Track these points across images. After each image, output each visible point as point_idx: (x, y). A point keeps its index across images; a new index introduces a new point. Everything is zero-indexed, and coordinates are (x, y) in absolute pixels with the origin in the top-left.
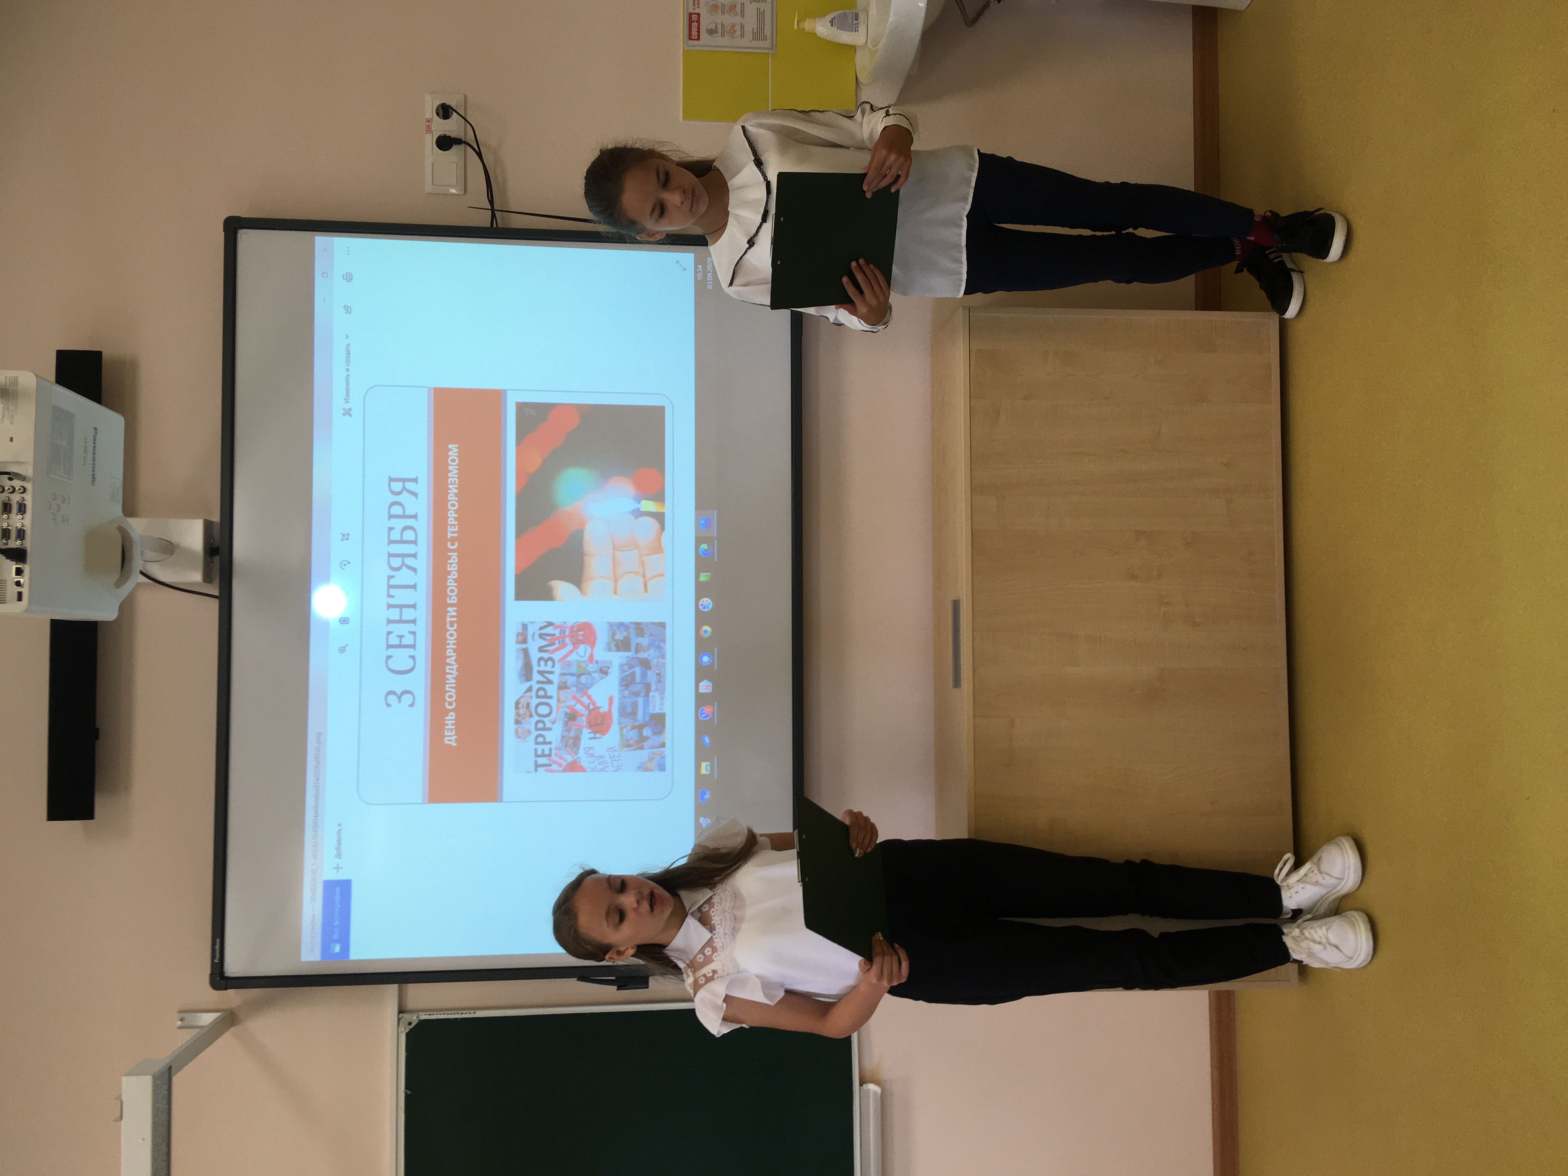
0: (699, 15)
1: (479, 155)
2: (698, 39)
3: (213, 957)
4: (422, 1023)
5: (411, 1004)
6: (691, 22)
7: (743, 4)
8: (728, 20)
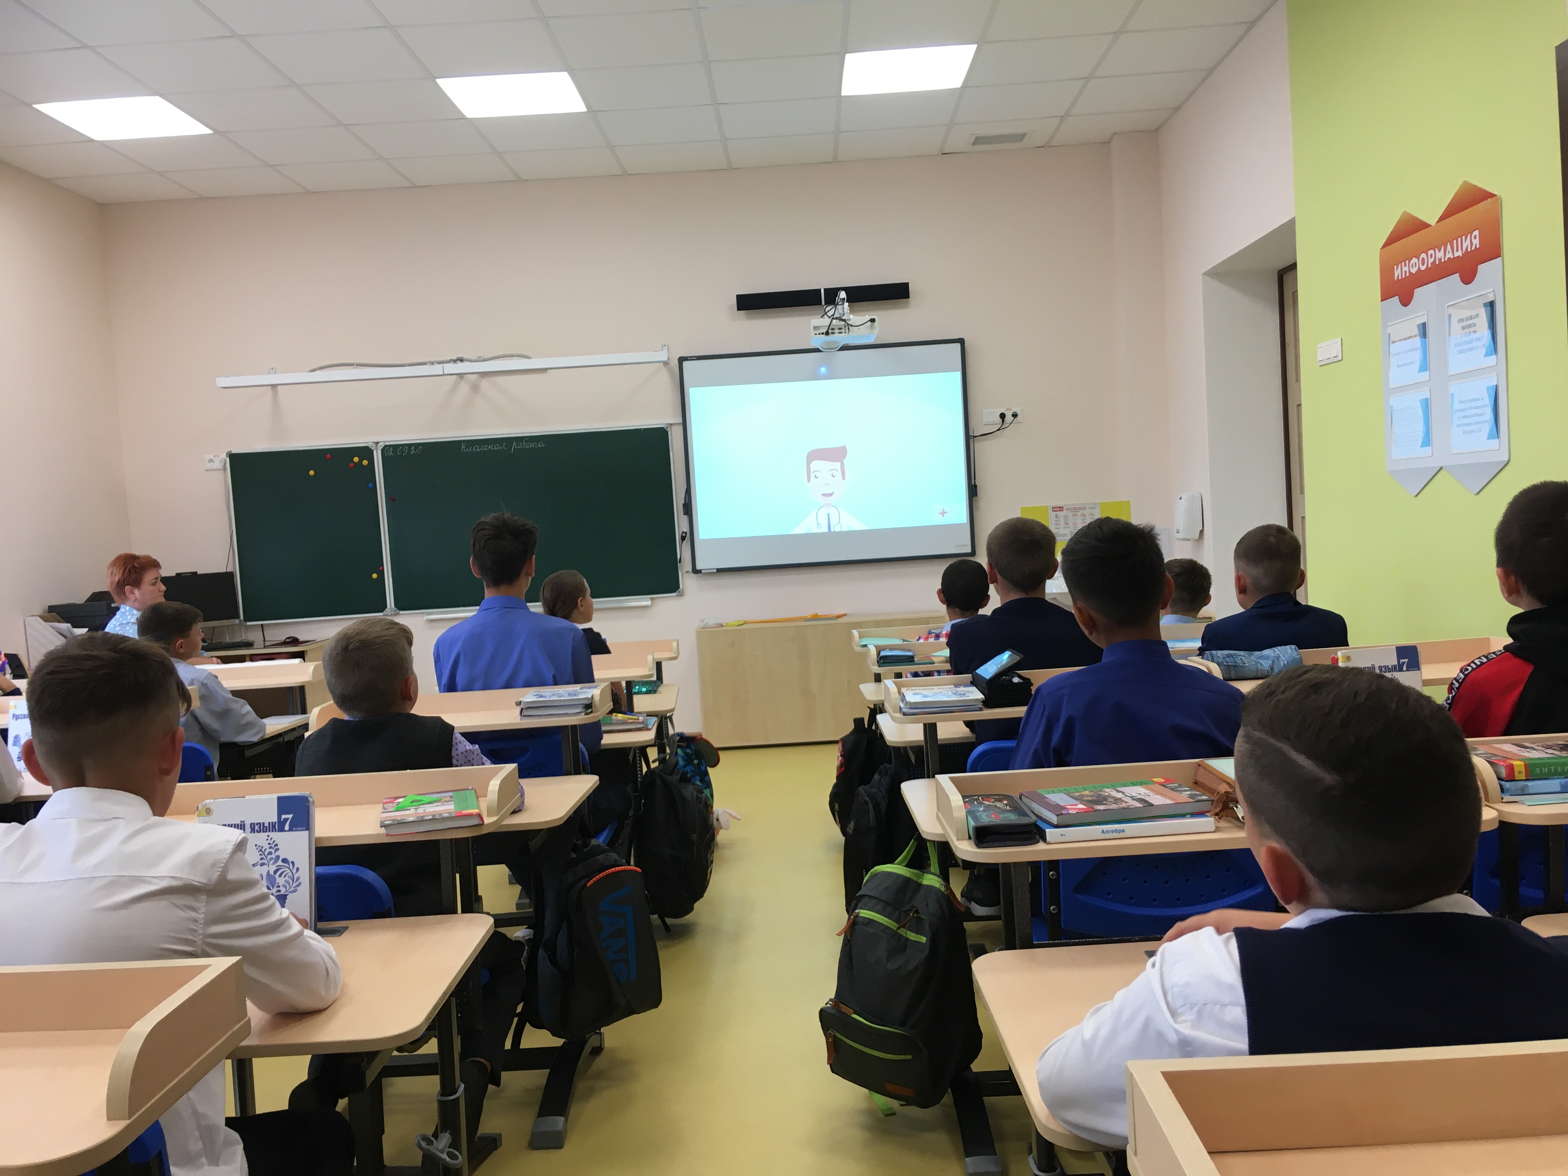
0: (1063, 510)
2: (1053, 511)
3: (690, 357)
4: (667, 433)
5: (674, 428)
6: (1060, 508)
8: (1062, 523)
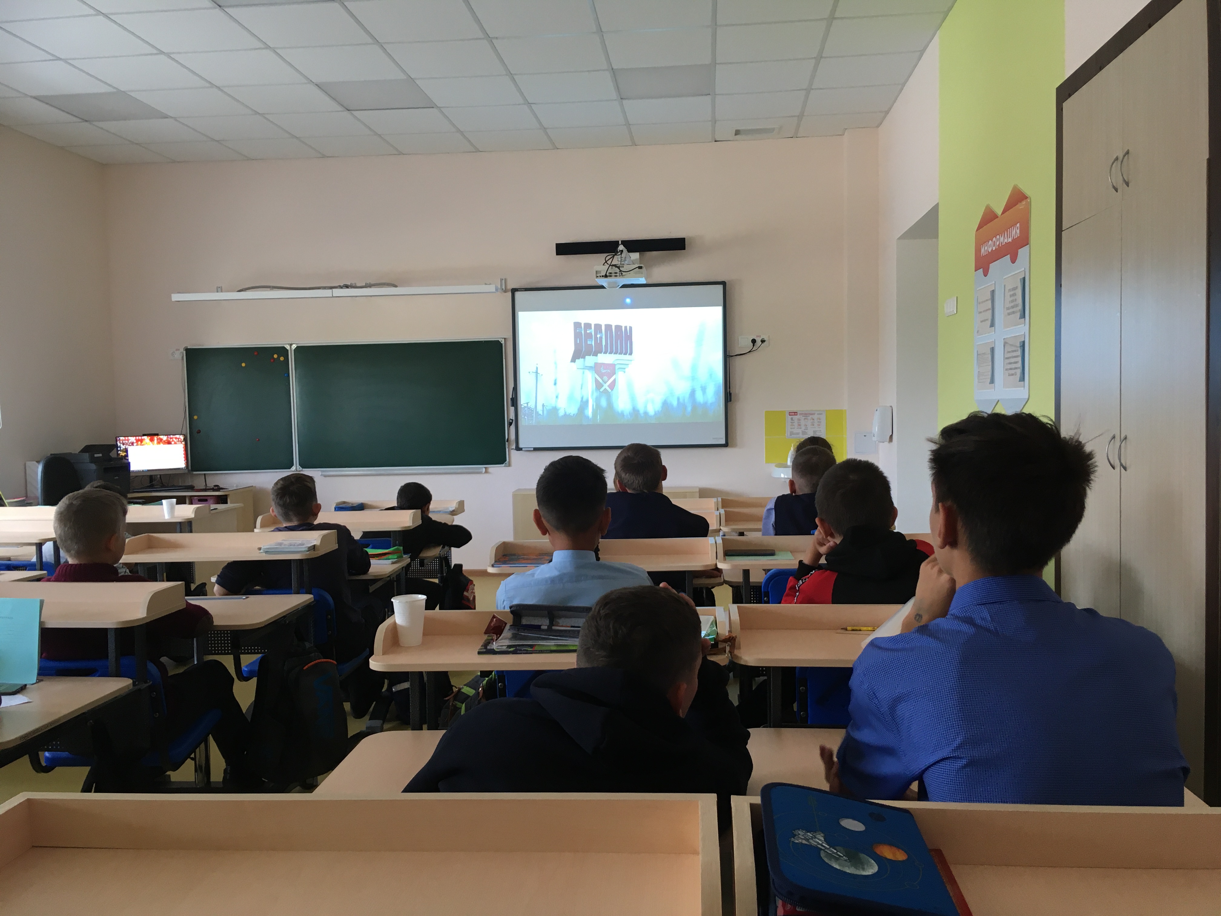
0: (797, 415)
1: (750, 352)
2: (789, 415)
3: (519, 289)
4: (502, 344)
5: (506, 341)
6: (795, 413)
7: (801, 428)
8: (796, 424)
